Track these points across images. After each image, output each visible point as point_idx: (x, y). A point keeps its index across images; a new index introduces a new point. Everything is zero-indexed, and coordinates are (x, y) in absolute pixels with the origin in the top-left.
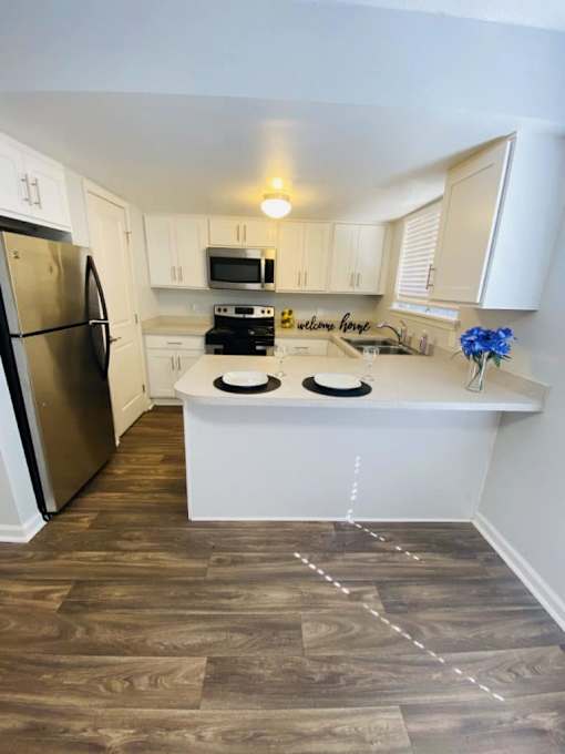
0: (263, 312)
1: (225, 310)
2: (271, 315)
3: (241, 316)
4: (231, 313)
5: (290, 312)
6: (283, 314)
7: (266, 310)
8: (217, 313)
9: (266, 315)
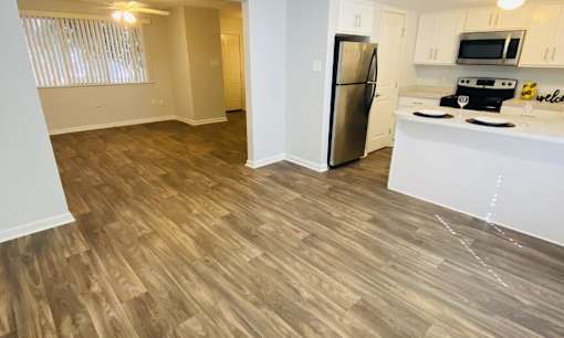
0: (503, 84)
1: (468, 82)
2: (512, 87)
3: (481, 87)
4: (473, 84)
5: (534, 85)
6: (525, 86)
7: (507, 82)
8: (460, 84)
9: (506, 87)
